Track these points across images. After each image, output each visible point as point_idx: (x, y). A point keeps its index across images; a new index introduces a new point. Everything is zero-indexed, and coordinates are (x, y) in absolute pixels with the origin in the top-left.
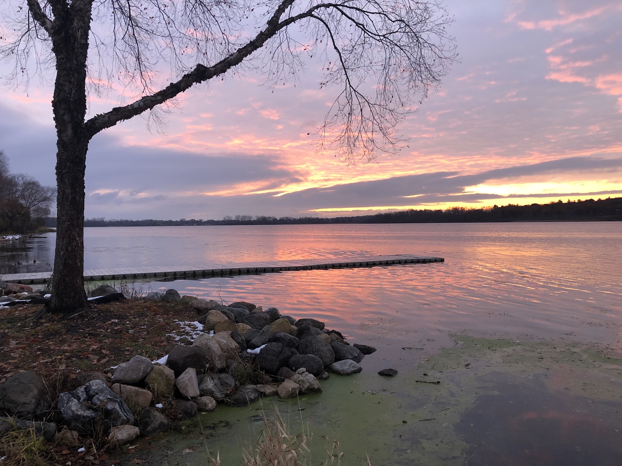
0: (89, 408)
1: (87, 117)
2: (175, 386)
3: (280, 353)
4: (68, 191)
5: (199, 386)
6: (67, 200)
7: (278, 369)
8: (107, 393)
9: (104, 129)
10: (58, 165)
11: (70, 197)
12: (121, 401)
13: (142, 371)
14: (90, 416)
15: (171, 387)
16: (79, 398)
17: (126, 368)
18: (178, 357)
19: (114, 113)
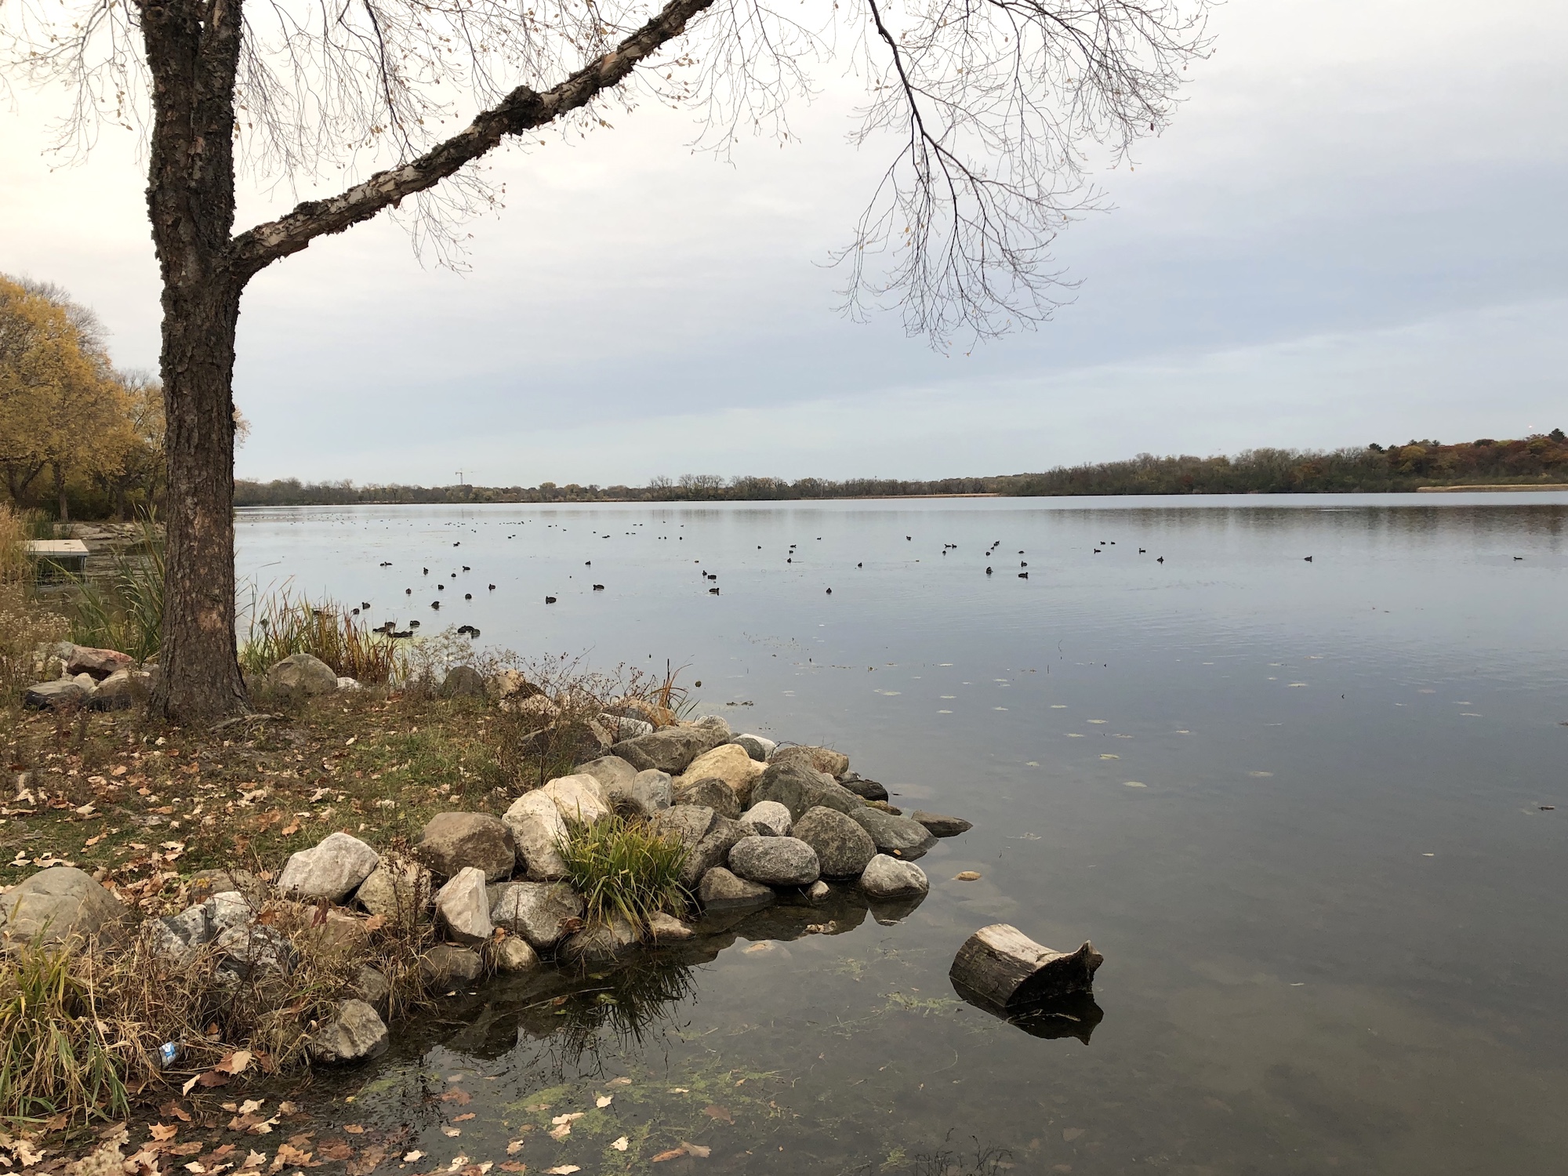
1: (236, 231)
3: (708, 832)
4: (191, 418)
5: (491, 913)
6: (188, 441)
7: (700, 875)
9: (275, 260)
10: (168, 354)
11: (196, 435)
13: (346, 873)
16: (185, 935)
17: (307, 864)
18: (441, 841)
19: (301, 217)
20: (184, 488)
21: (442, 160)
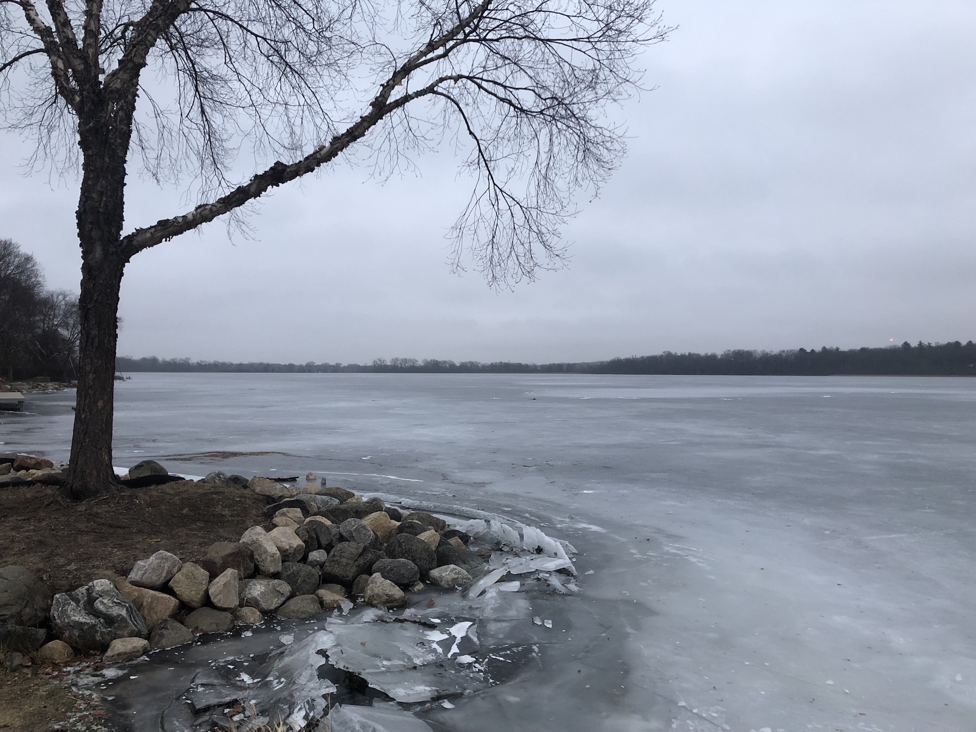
0: (88, 614)
1: (124, 233)
2: (207, 591)
3: (360, 555)
4: (94, 332)
5: (240, 594)
6: (92, 344)
7: (355, 578)
8: (113, 595)
9: (145, 249)
11: (97, 340)
12: (130, 607)
13: (165, 571)
14: (89, 623)
15: (202, 593)
16: (77, 601)
17: (145, 566)
18: (216, 555)
19: (159, 228)
20: (88, 368)
21: (234, 199)
